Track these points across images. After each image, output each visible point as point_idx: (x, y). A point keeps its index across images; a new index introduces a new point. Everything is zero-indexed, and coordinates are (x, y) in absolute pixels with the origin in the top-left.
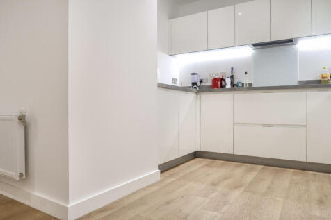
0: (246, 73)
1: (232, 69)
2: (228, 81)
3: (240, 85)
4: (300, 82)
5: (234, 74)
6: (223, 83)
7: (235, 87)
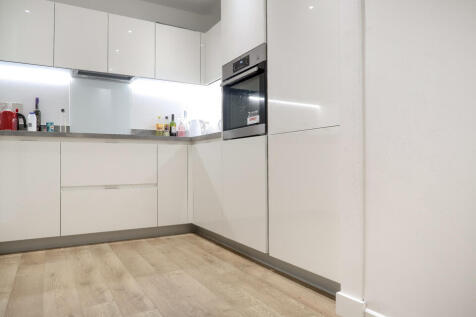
0: (63, 110)
1: (37, 100)
2: (32, 120)
3: (52, 128)
4: (133, 130)
5: (40, 109)
6: (21, 122)
7: (45, 131)
